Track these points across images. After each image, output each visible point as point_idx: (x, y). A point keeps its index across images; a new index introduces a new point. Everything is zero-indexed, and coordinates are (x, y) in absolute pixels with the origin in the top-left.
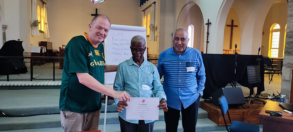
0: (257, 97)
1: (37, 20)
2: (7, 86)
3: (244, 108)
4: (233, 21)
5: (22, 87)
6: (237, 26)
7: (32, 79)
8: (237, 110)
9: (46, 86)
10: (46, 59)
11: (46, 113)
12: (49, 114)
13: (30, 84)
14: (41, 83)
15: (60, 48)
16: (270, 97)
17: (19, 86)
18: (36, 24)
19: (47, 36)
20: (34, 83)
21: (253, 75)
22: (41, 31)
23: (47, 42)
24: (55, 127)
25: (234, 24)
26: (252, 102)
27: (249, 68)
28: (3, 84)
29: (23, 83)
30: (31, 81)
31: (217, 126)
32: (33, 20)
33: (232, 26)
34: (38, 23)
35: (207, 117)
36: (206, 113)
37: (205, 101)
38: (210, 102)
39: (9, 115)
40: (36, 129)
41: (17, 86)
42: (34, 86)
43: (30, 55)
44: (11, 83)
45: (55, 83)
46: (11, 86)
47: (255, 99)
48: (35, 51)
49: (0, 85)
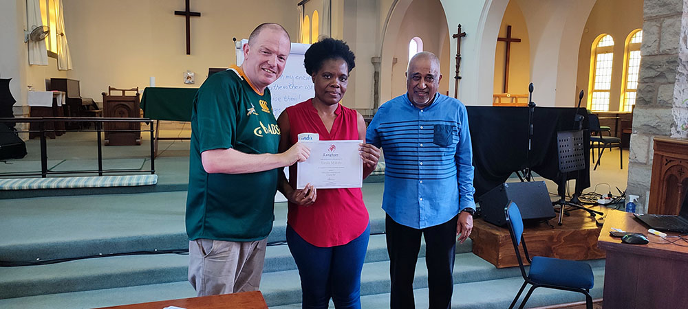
0: (575, 200)
1: (42, 27)
3: (553, 228)
4: (509, 28)
5: (22, 192)
6: (519, 41)
7: (45, 172)
8: (537, 233)
9: (83, 188)
10: (67, 123)
15: (104, 94)
16: (603, 202)
17: (15, 190)
18: (39, 35)
19: (65, 65)
20: (51, 181)
21: (570, 153)
22: (51, 54)
23: (66, 79)
26: (567, 214)
29: (25, 183)
30: (44, 176)
32: (32, 25)
33: (507, 39)
34: (43, 32)
35: (470, 249)
41: (11, 190)
42: (52, 189)
43: (25, 114)
45: (104, 181)
47: (572, 206)
48: (39, 104)
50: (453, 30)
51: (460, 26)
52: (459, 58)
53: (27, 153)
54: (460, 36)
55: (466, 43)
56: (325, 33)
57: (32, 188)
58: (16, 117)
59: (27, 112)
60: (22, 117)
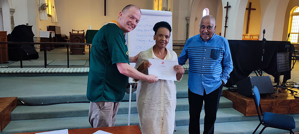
0: (283, 85)
1: (45, 4)
2: (22, 73)
3: (273, 98)
4: (250, 4)
5: (36, 74)
6: (255, 9)
7: (46, 66)
8: (266, 100)
9: (61, 73)
10: (55, 45)
11: (65, 101)
12: (69, 103)
13: (45, 71)
14: (55, 70)
15: (70, 33)
16: (297, 86)
17: (33, 73)
18: (44, 7)
19: (55, 20)
20: (48, 70)
21: (282, 63)
22: (49, 15)
23: (55, 26)
24: (77, 117)
25: (252, 7)
27: (278, 55)
28: (17, 71)
29: (38, 70)
30: (45, 67)
31: (243, 116)
32: (41, 3)
33: (249, 9)
34: (46, 6)
35: (232, 106)
36: (231, 102)
37: (229, 90)
38: (235, 91)
39: (27, 104)
40: (58, 118)
41: (32, 73)
42: (49, 73)
43: (38, 41)
44: (26, 70)
45: (70, 70)
46: (26, 73)
47: (282, 88)
49: (15, 71)
50: (225, 5)
51: (228, 3)
52: (227, 18)
53: (39, 57)
54: (228, 7)
55: (231, 11)
56: (165, 6)
58: (35, 42)
59: (39, 40)
60: (37, 42)
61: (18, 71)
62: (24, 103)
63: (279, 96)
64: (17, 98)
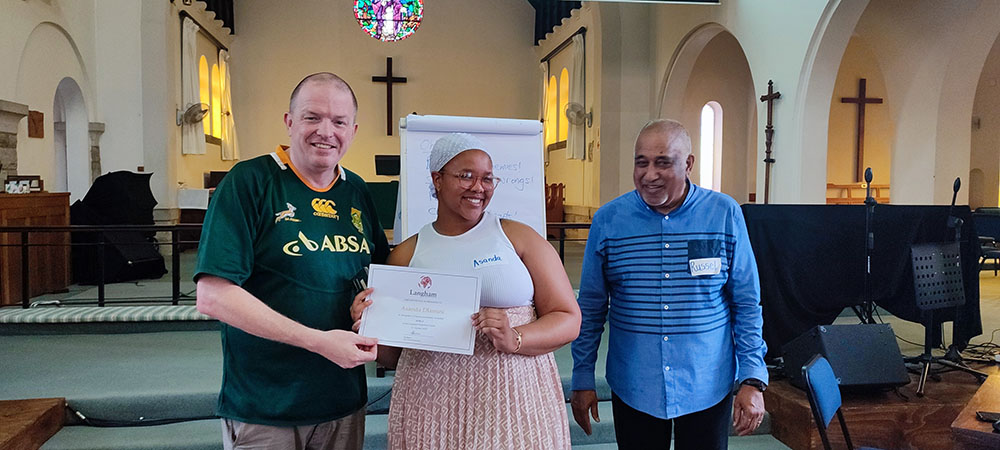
0: (952, 355)
1: (200, 105)
2: (98, 322)
3: (906, 400)
4: (862, 83)
5: (143, 325)
6: (879, 101)
7: (177, 298)
8: (878, 408)
13: (171, 316)
17: (134, 322)
18: (195, 115)
19: (231, 154)
20: (182, 311)
21: (935, 279)
22: (210, 139)
25: (868, 94)
26: (934, 377)
27: (917, 252)
28: (86, 317)
29: (148, 313)
30: (175, 303)
32: (187, 102)
33: (859, 100)
34: (201, 111)
35: (769, 430)
38: (778, 376)
39: (96, 420)
41: (131, 322)
43: (174, 219)
44: (111, 313)
47: (947, 365)
48: (191, 205)
49: (77, 318)
50: (761, 90)
51: (771, 83)
52: (770, 131)
53: (166, 272)
54: (772, 97)
55: (781, 109)
56: (577, 100)
57: (157, 319)
58: (157, 224)
59: (176, 216)
60: (169, 224)
61: (89, 318)
62: (84, 418)
63: (930, 392)
64: (64, 401)
